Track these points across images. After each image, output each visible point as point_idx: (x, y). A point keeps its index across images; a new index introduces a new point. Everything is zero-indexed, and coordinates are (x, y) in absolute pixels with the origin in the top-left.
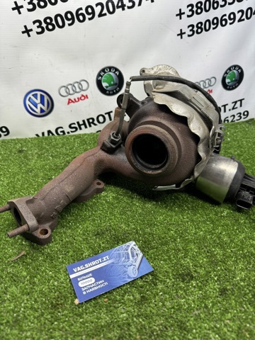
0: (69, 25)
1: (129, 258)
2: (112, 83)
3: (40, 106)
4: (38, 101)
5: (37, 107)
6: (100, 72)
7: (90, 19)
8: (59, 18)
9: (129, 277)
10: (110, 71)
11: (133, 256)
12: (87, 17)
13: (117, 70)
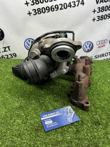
0: (47, 12)
7: (56, 10)
9: (68, 122)
10: (62, 33)
11: (70, 113)
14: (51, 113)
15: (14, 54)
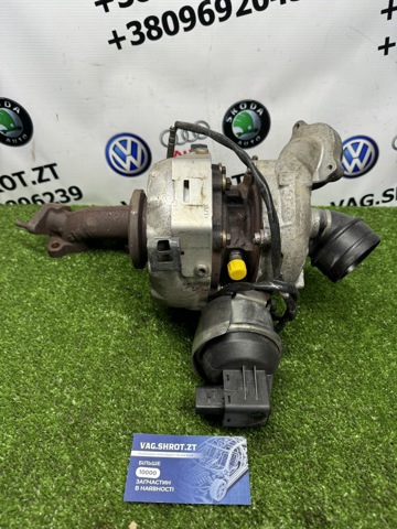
0: (186, 29)
1: (223, 464)
2: (250, 128)
3: (130, 159)
4: (127, 151)
5: (124, 161)
6: (231, 109)
7: (221, 20)
8: (169, 19)
9: (208, 497)
10: (248, 108)
11: (232, 464)
12: (218, 15)
13: (260, 106)
14: (168, 442)
15: (74, 191)
